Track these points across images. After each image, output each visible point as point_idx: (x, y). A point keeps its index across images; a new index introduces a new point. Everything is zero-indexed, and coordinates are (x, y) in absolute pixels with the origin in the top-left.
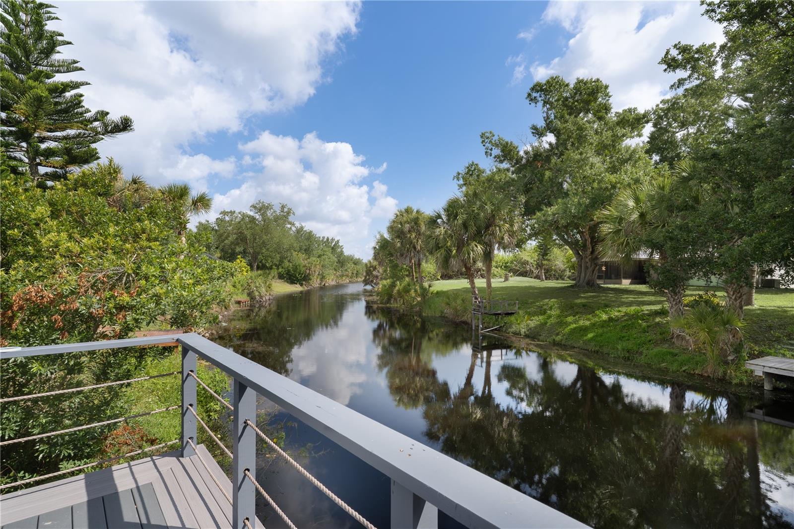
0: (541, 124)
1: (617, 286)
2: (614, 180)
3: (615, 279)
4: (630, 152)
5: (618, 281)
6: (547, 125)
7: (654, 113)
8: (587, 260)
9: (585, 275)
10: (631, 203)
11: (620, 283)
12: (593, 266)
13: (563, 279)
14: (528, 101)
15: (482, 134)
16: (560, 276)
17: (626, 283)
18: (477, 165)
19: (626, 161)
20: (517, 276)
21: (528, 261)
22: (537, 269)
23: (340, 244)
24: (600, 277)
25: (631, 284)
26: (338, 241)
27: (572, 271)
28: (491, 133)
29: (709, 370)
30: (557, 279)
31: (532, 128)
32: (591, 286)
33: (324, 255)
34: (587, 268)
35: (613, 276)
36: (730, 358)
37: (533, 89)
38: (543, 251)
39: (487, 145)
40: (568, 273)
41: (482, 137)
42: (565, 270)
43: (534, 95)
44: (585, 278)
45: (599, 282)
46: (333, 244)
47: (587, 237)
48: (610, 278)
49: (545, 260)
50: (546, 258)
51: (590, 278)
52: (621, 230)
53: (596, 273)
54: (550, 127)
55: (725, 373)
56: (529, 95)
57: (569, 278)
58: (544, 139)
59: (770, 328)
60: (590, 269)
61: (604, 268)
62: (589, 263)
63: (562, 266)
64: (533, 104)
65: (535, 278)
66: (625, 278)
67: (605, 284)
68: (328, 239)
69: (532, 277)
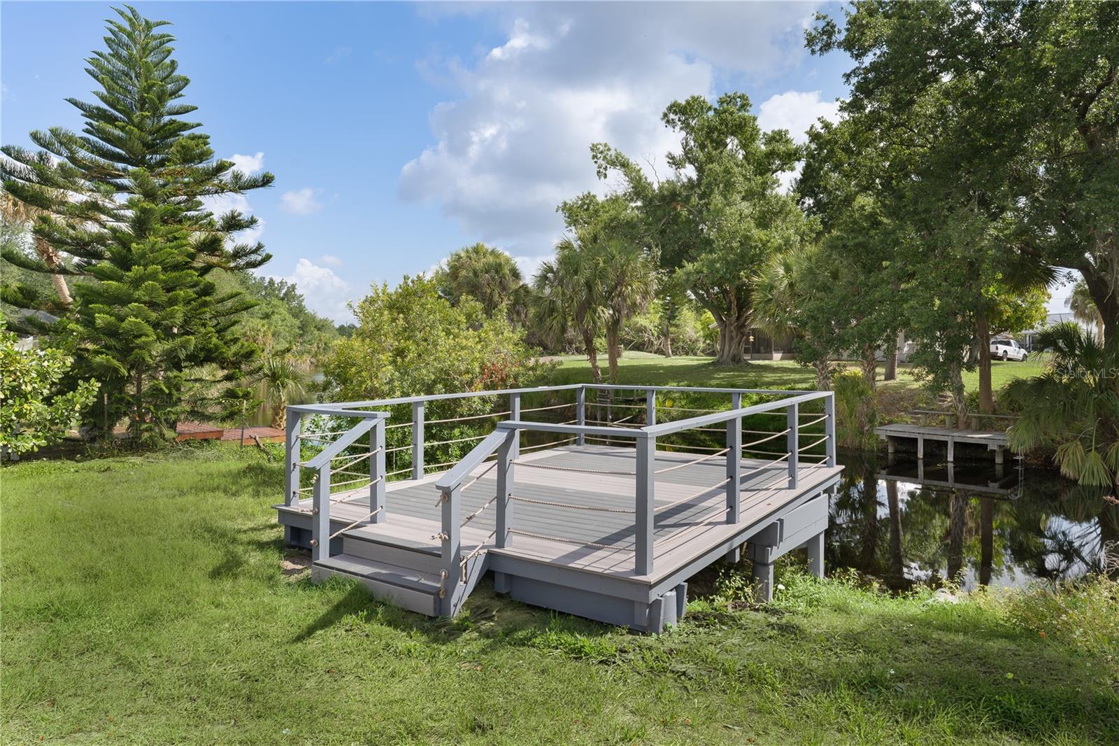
0: (678, 152)
1: (766, 362)
2: (764, 238)
3: (765, 353)
4: (780, 204)
5: (767, 355)
6: (686, 153)
7: (806, 149)
8: (732, 328)
9: (730, 347)
10: (781, 271)
11: (771, 359)
12: (739, 337)
13: (695, 354)
14: (663, 123)
15: (593, 145)
16: (690, 350)
17: (777, 359)
18: (594, 196)
19: (776, 214)
20: (630, 349)
21: (645, 327)
22: (659, 338)
23: (298, 292)
24: (746, 351)
25: (782, 359)
26: (293, 287)
27: (708, 342)
28: (606, 145)
29: (849, 441)
30: (687, 354)
31: (667, 157)
32: (738, 362)
33: (273, 312)
34: (731, 338)
35: (762, 348)
36: (866, 428)
37: (670, 109)
38: (669, 312)
39: (600, 161)
40: (701, 345)
41: (592, 150)
42: (697, 341)
43: (672, 116)
44: (729, 351)
45: (746, 357)
46: (284, 291)
47: (733, 298)
48: (758, 352)
49: (672, 325)
50: (674, 322)
51: (736, 352)
52: (772, 299)
53: (743, 346)
54: (689, 157)
55: (860, 442)
56: (665, 115)
57: (703, 351)
58: (682, 171)
59: (902, 399)
60: (736, 341)
61: (751, 338)
62: (734, 334)
63: (693, 334)
64: (670, 128)
65: (655, 353)
66: (777, 350)
67: (752, 359)
68: (271, 282)
69: (651, 352)
